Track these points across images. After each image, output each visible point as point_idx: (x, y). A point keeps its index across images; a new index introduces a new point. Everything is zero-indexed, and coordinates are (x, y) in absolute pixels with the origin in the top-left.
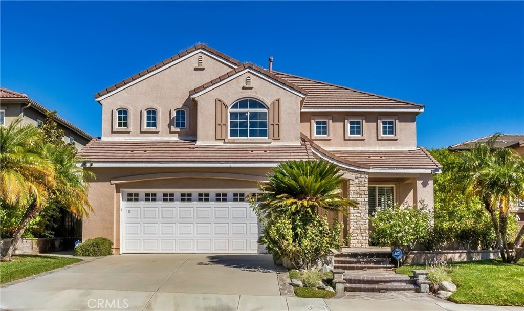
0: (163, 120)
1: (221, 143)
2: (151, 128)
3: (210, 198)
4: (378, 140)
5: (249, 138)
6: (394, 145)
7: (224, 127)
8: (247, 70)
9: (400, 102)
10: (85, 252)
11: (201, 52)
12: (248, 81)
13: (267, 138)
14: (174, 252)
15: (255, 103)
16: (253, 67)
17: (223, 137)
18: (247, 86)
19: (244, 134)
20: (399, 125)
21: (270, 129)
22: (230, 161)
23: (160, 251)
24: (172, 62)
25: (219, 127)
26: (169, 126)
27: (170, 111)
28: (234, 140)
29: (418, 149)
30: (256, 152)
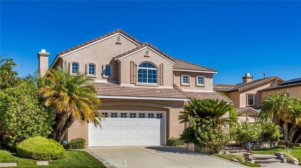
0: (98, 71)
1: (133, 86)
2: (91, 75)
3: (136, 116)
4: (196, 86)
5: (148, 83)
6: (203, 89)
7: (135, 77)
8: (147, 47)
9: (205, 68)
10: (75, 147)
11: (119, 34)
12: (147, 52)
13: (157, 84)
14: (117, 145)
15: (150, 65)
16: (150, 46)
17: (135, 82)
18: (147, 56)
19: (145, 81)
20: (206, 80)
21: (158, 79)
22: (151, 97)
23: (110, 145)
24: (103, 38)
25: (132, 77)
26: (102, 74)
27: (103, 65)
28: (140, 84)
29: (214, 92)
30: (156, 91)
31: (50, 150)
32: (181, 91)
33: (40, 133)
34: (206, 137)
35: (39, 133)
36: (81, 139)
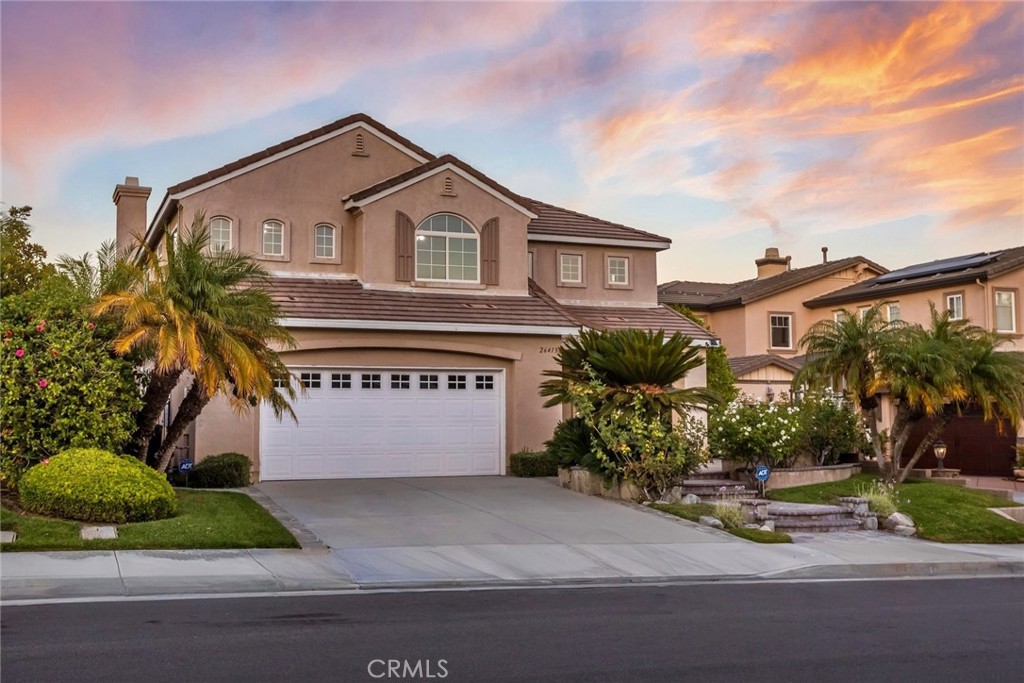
0: (295, 243)
1: (404, 289)
2: (273, 254)
5: (448, 280)
6: (627, 299)
7: (409, 261)
8: (447, 167)
9: (631, 231)
11: (361, 128)
12: (447, 184)
13: (477, 281)
15: (456, 222)
16: (456, 163)
17: (409, 278)
18: (447, 194)
19: (440, 273)
21: (483, 267)
25: (400, 261)
27: (308, 226)
28: (426, 283)
29: (661, 306)
30: (475, 306)
31: (125, 491)
32: (552, 304)
33: (97, 439)
34: (625, 449)
35: (90, 436)
36: (236, 455)
